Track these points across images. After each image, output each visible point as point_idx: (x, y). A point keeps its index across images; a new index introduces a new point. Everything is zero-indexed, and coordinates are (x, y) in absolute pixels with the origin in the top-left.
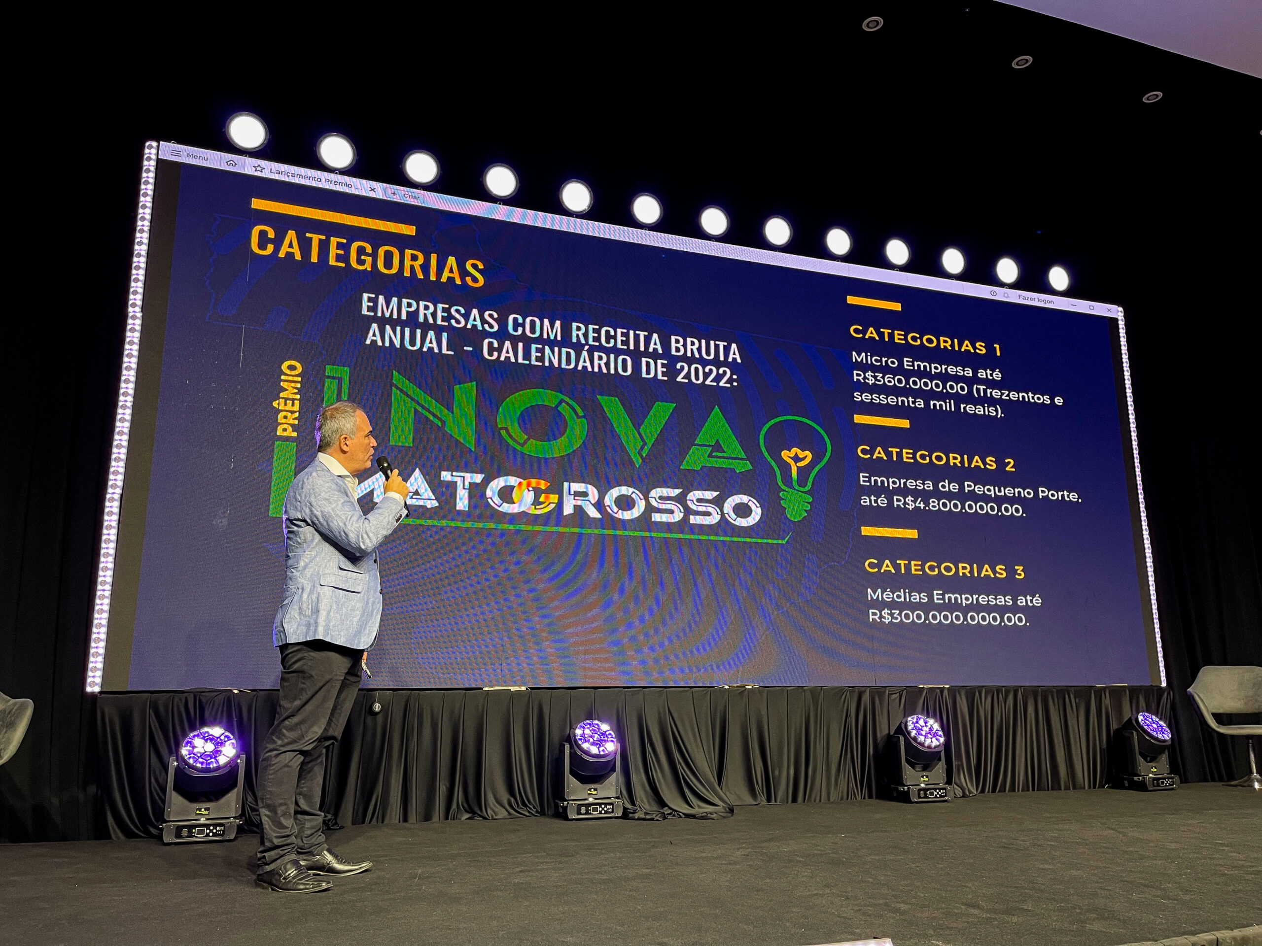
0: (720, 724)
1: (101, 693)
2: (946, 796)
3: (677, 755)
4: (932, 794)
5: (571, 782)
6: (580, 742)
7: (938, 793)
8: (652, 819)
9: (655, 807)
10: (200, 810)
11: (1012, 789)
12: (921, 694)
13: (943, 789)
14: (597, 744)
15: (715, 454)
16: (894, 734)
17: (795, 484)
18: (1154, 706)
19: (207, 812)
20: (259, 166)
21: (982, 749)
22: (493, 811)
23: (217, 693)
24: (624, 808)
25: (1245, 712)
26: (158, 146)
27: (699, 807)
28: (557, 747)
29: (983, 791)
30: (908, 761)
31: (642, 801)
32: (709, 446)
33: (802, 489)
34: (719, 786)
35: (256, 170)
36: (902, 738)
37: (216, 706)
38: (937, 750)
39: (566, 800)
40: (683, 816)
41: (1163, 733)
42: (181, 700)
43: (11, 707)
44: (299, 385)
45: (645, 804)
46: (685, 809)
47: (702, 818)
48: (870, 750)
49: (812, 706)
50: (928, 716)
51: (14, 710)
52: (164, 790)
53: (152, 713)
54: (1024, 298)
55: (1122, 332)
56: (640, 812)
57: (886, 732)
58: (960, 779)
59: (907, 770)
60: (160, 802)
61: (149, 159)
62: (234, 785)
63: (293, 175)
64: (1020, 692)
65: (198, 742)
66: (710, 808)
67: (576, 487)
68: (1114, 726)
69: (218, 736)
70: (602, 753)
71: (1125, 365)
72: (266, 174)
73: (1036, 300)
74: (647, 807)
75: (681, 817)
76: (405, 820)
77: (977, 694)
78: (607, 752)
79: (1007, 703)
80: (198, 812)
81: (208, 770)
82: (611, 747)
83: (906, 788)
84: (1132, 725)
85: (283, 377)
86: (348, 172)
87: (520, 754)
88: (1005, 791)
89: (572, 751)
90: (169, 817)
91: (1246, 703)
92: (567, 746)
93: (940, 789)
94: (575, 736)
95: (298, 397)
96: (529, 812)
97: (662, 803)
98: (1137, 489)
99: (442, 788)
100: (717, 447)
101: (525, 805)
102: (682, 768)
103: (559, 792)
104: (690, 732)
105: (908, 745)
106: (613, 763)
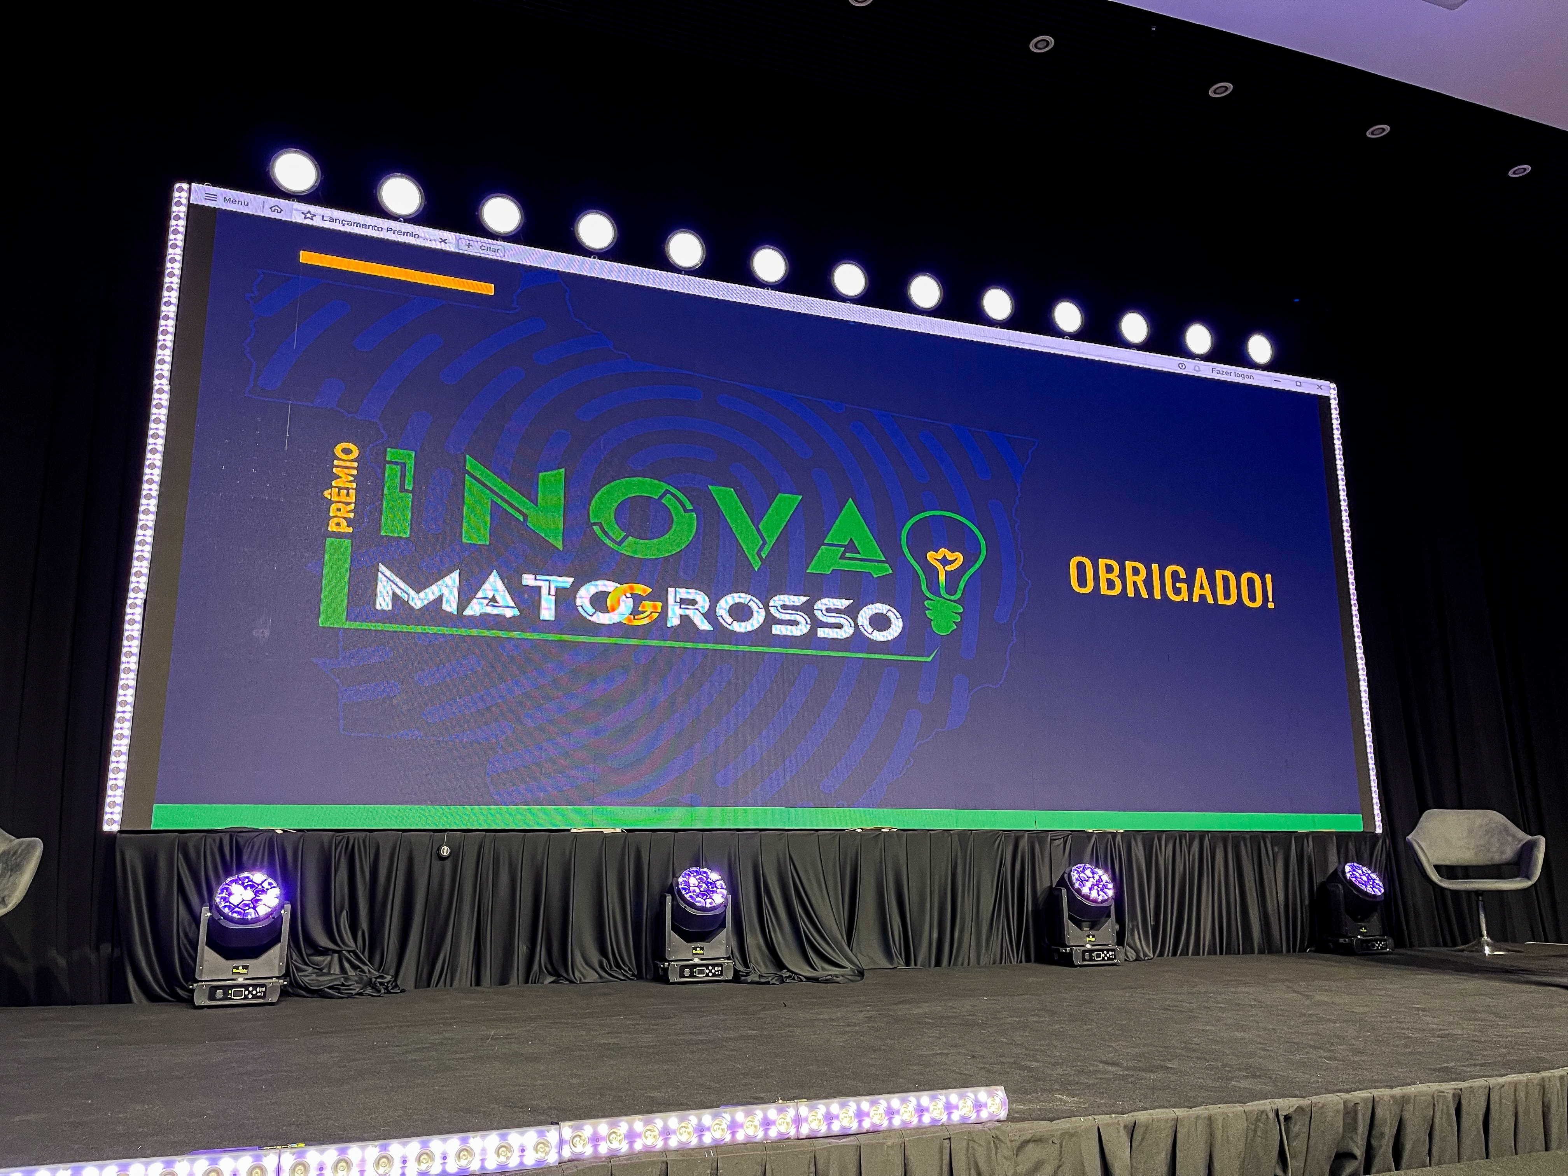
0: (851, 872)
1: (121, 832)
2: (1115, 958)
3: (798, 909)
4: (1098, 956)
5: (673, 939)
6: (684, 892)
7: (1106, 955)
8: (768, 983)
9: (772, 970)
10: (237, 968)
11: (1196, 952)
12: (1089, 840)
13: (1112, 950)
14: (704, 895)
15: (848, 555)
16: (1056, 886)
17: (943, 592)
18: (1366, 856)
19: (245, 971)
20: (309, 212)
21: (1161, 902)
22: (582, 973)
23: (258, 833)
24: (735, 969)
25: (1475, 863)
26: (190, 189)
27: (823, 969)
28: (657, 897)
29: (1161, 954)
30: (1071, 918)
31: (757, 963)
32: (841, 546)
33: (952, 598)
34: (849, 946)
35: (305, 218)
36: (1064, 891)
37: (256, 848)
38: (1105, 904)
39: (667, 961)
40: (804, 980)
41: (1374, 887)
42: (214, 840)
43: (17, 847)
44: (355, 472)
45: (760, 966)
46: (807, 972)
47: (827, 981)
48: (1029, 905)
49: (959, 854)
50: (1097, 866)
51: (19, 851)
52: (195, 949)
53: (180, 856)
54: (1219, 372)
55: (1335, 413)
56: (754, 975)
57: (1049, 885)
58: (1134, 940)
59: (1070, 928)
60: (189, 960)
61: (179, 204)
62: (277, 940)
63: (350, 223)
64: (1207, 839)
65: (236, 888)
66: (837, 971)
67: (683, 593)
68: (1318, 879)
69: (259, 882)
70: (708, 906)
71: (1337, 452)
72: (317, 222)
73: (1233, 374)
74: (763, 970)
75: (802, 981)
76: (478, 983)
77: (1156, 840)
78: (714, 905)
79: (1192, 853)
80: (235, 970)
81: (244, 922)
82: (718, 898)
83: (1068, 949)
84: (1338, 876)
85: (336, 462)
86: (416, 219)
87: (613, 906)
88: (1187, 954)
89: (675, 903)
90: (201, 975)
91: (1476, 854)
92: (669, 898)
93: (1108, 951)
94: (678, 885)
95: (354, 485)
96: (624, 975)
97: (780, 965)
98: (1350, 600)
99: (521, 949)
100: (851, 547)
101: (620, 968)
102: (804, 924)
103: (659, 951)
104: (814, 882)
105: (1072, 899)
106: (722, 917)
